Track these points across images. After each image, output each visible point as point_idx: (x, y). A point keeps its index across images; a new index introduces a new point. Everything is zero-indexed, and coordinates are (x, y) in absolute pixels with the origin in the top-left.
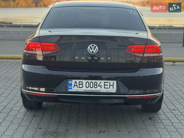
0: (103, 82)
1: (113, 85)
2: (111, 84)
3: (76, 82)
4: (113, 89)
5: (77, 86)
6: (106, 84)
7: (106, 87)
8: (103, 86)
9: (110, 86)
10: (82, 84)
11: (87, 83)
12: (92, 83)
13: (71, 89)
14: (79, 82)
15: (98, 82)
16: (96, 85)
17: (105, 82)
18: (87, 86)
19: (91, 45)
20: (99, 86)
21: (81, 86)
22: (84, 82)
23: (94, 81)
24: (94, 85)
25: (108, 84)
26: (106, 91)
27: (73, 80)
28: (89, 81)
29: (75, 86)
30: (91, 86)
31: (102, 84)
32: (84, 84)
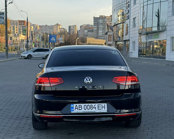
1: (104, 107)
2: (103, 106)
3: (76, 106)
4: (105, 110)
5: (77, 108)
6: (99, 106)
7: (99, 108)
8: (97, 108)
9: (103, 108)
10: (81, 107)
11: (85, 106)
12: (88, 106)
13: (73, 111)
14: (79, 105)
15: (93, 105)
16: (91, 107)
17: (98, 105)
18: (85, 109)
20: (94, 108)
21: (80, 108)
23: (90, 104)
24: (90, 107)
25: (101, 106)
26: (99, 112)
27: (74, 104)
28: (87, 104)
29: (76, 108)
30: (88, 108)
31: (96, 106)
32: (83, 107)
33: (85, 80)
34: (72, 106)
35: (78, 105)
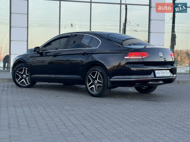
0: (165, 71)
1: (169, 73)
7: (167, 73)
13: (157, 75)
15: (164, 71)
18: (161, 74)
19: (160, 53)
21: (159, 74)
22: (160, 71)
23: (163, 71)
26: (167, 76)
28: (161, 71)
30: (163, 74)
31: (165, 72)
33: (159, 54)
34: (155, 72)
35: (158, 71)
